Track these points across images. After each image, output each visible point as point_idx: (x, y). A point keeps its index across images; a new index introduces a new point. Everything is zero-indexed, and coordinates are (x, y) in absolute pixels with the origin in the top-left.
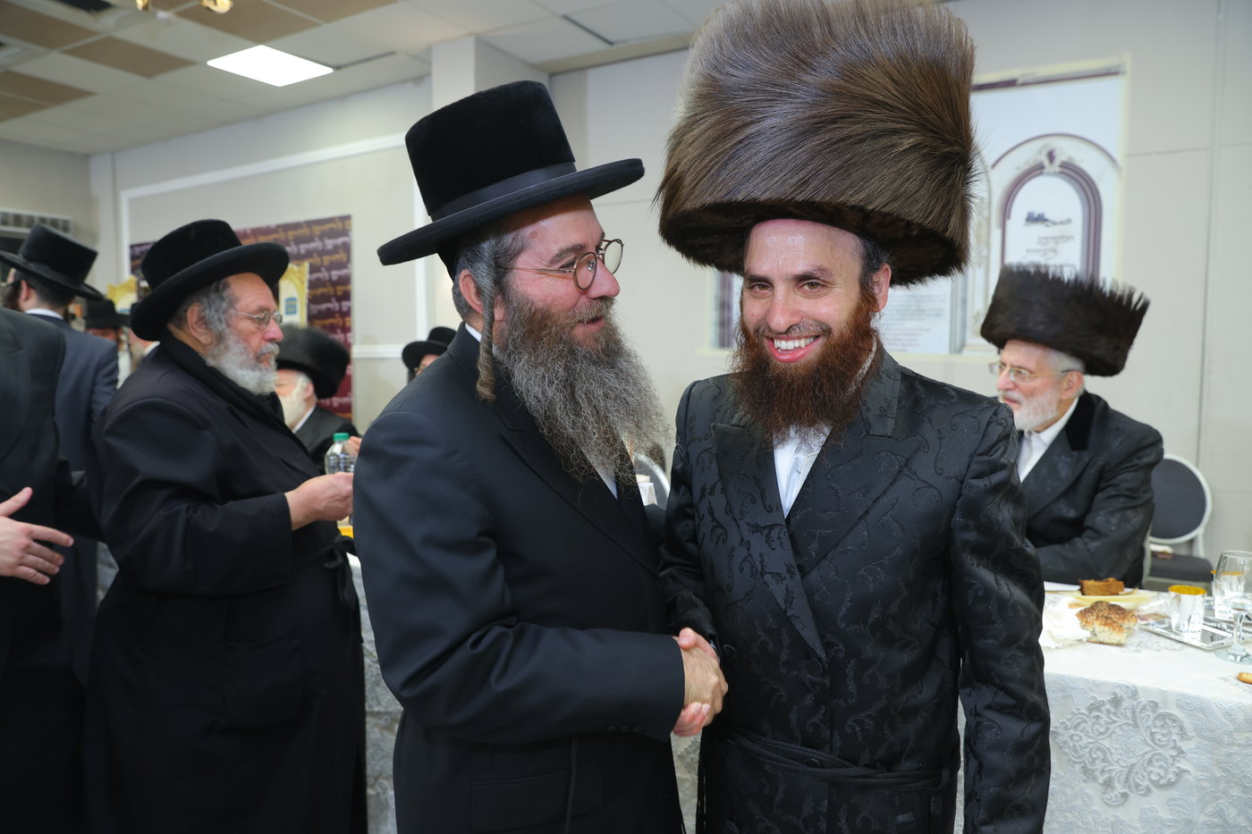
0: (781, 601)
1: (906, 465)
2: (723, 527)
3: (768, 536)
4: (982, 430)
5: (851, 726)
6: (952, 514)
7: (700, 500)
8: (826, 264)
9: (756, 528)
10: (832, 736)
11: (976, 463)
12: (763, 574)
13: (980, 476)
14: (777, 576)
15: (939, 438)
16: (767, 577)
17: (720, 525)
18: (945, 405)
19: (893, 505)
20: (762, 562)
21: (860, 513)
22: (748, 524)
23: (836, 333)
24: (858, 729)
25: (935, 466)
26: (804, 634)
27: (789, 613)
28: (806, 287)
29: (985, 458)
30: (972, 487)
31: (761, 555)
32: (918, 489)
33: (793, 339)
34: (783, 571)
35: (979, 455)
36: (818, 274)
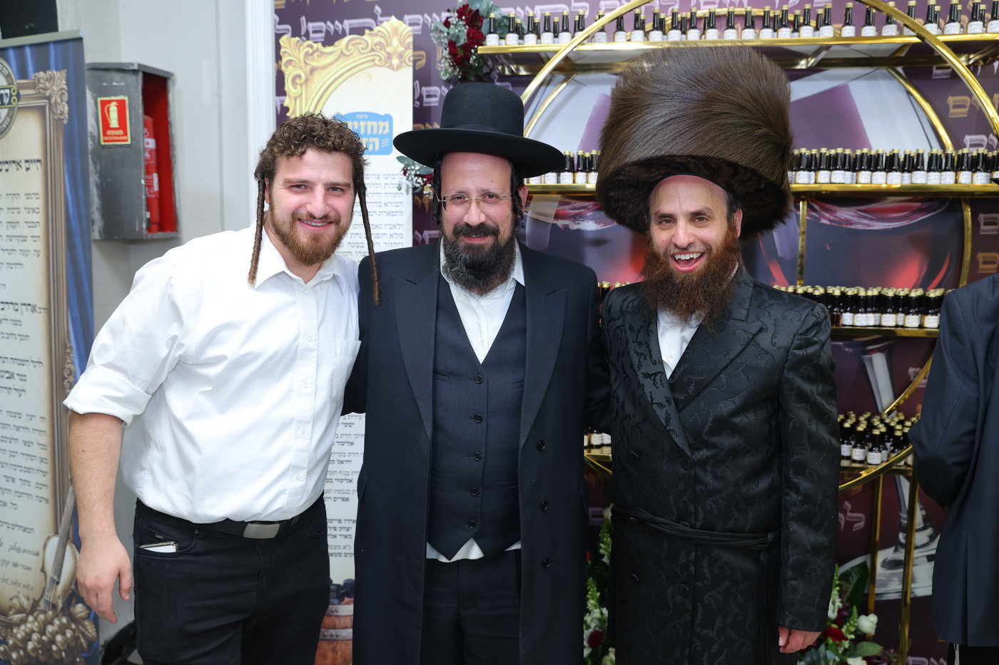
0: (663, 421)
1: (753, 338)
2: (629, 377)
3: (654, 380)
4: (802, 319)
5: (710, 504)
6: (782, 371)
7: (617, 361)
8: (709, 206)
9: (647, 376)
10: (696, 509)
11: (797, 339)
12: (652, 405)
13: (799, 347)
14: (661, 405)
15: (775, 324)
16: (655, 406)
17: (627, 376)
18: (780, 304)
19: (743, 364)
20: (651, 397)
21: (721, 367)
22: (642, 374)
23: (714, 251)
24: (714, 506)
25: (772, 341)
26: (677, 440)
27: (668, 428)
28: (697, 220)
29: (803, 337)
30: (794, 354)
31: (650, 392)
32: (759, 355)
33: (690, 253)
34: (664, 401)
35: (799, 335)
36: (705, 211)
